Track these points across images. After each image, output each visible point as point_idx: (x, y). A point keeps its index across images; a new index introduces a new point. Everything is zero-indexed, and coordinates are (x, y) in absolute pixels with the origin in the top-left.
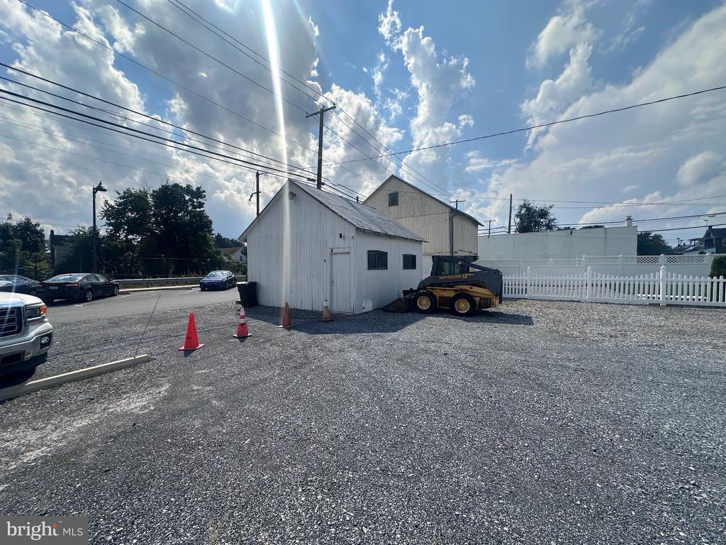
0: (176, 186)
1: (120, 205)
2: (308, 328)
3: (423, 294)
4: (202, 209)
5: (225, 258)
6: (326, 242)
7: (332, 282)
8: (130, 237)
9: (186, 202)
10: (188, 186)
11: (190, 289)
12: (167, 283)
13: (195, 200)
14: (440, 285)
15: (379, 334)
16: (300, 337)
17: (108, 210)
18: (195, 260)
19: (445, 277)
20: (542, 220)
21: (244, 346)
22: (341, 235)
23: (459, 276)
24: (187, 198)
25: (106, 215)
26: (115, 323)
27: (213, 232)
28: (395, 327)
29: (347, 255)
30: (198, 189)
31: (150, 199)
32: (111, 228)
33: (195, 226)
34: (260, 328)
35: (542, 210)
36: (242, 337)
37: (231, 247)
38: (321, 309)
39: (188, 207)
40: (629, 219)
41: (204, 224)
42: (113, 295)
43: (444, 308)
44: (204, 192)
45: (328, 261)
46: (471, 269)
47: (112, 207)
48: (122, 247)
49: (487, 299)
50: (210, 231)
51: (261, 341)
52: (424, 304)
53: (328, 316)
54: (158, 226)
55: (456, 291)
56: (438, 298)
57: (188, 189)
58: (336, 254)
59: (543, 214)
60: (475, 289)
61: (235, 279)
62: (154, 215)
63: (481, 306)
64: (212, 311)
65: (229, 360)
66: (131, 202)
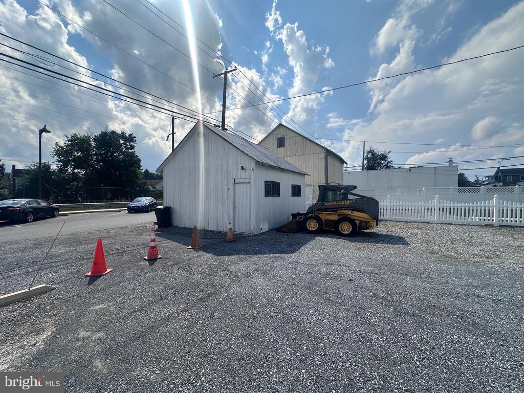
0: (113, 132)
1: (68, 146)
2: (214, 249)
3: (312, 218)
4: (133, 150)
5: (151, 187)
6: (230, 173)
7: (235, 208)
8: (76, 171)
9: (121, 145)
10: (123, 133)
11: (120, 211)
12: (102, 207)
13: (128, 144)
14: (326, 210)
15: (280, 255)
16: (207, 258)
17: (58, 150)
18: (127, 189)
19: (330, 204)
20: (383, 162)
21: (153, 270)
22: (242, 167)
23: (342, 203)
24: (122, 142)
25: (56, 154)
26: (38, 244)
27: (141, 168)
28: (293, 248)
29: (248, 185)
30: (130, 135)
31: (92, 142)
32: (61, 163)
33: (127, 163)
34: (171, 249)
35: (383, 155)
36: (152, 260)
37: (156, 179)
38: (224, 230)
39: (122, 149)
40: (450, 161)
41: (135, 162)
42: (53, 216)
43: (330, 230)
44: (135, 137)
45: (231, 190)
46: (350, 197)
47: (62, 147)
48: (69, 178)
49: (367, 222)
50: (139, 167)
51: (169, 263)
52: (312, 225)
53: (232, 237)
54: (98, 163)
55: (339, 215)
56: (323, 220)
57: (123, 135)
58: (238, 183)
59: (384, 157)
60: (356, 213)
61: (156, 204)
62: (96, 155)
63: (362, 228)
64: (132, 231)
65: (133, 289)
66: (77, 144)
